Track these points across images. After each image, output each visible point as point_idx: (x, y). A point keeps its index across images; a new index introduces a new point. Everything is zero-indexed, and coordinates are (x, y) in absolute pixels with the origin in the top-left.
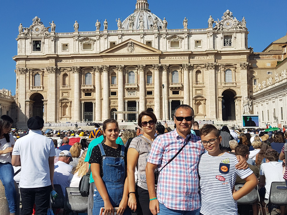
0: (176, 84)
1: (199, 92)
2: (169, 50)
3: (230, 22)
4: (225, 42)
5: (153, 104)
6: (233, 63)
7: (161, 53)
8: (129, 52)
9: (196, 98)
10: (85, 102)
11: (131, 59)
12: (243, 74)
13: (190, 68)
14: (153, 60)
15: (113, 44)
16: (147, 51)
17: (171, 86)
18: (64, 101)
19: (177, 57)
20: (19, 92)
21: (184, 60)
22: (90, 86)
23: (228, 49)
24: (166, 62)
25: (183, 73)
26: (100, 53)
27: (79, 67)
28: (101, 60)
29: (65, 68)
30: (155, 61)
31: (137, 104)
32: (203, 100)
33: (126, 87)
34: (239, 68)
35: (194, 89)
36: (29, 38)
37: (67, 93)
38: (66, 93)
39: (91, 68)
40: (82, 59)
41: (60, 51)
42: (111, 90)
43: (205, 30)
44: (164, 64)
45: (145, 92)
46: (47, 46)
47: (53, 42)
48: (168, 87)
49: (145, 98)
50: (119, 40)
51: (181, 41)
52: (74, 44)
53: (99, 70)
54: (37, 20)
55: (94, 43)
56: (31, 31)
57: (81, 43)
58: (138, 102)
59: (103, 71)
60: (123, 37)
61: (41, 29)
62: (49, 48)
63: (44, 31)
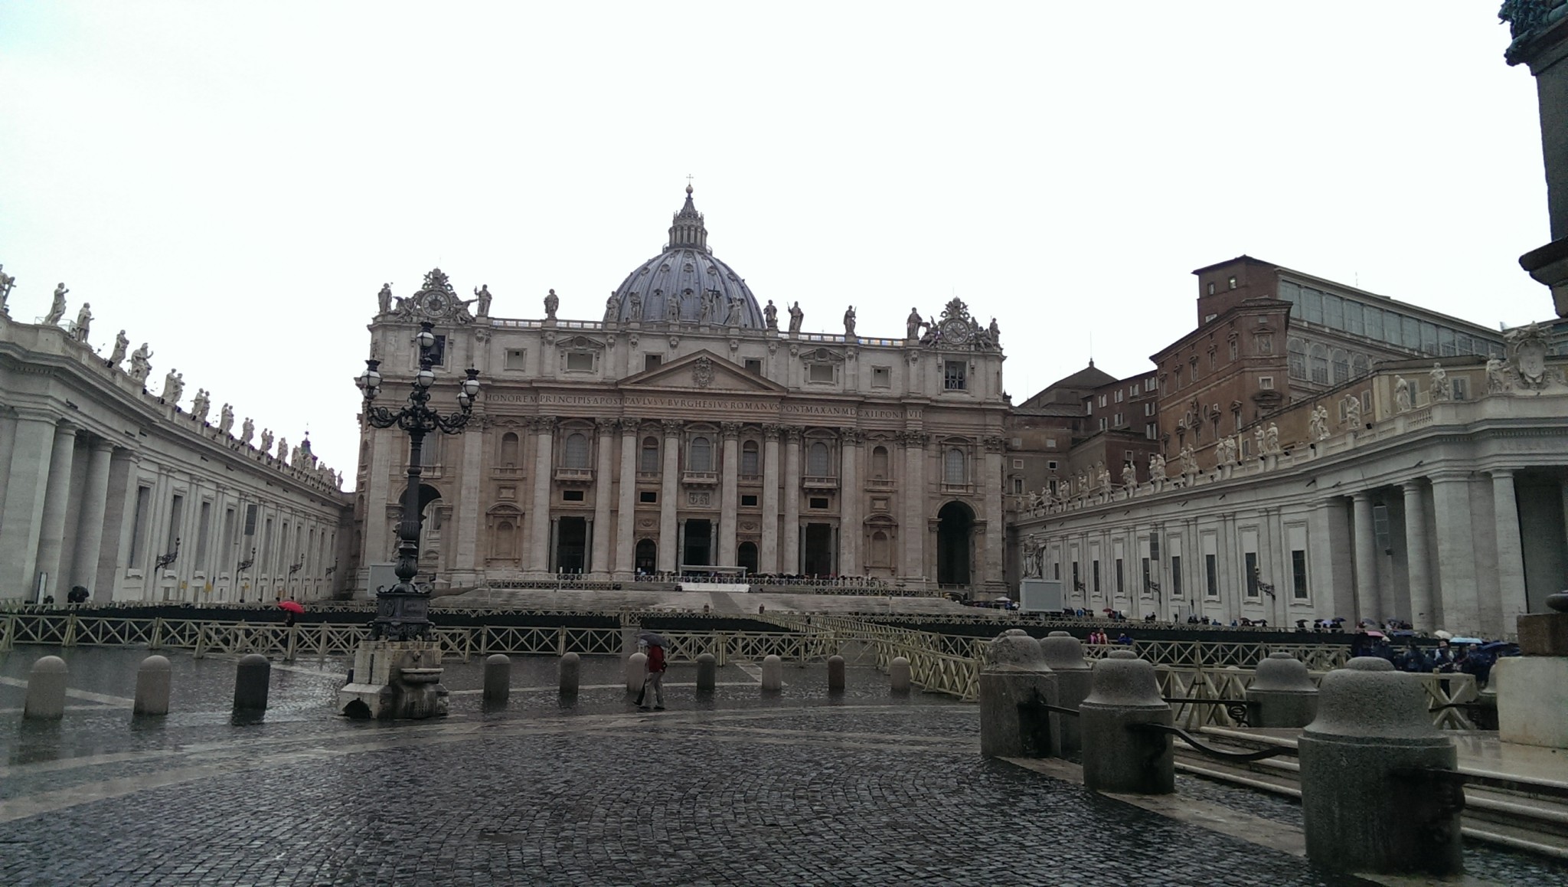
0: (820, 480)
1: (880, 505)
2: (806, 388)
3: (962, 327)
4: (946, 377)
5: (758, 532)
6: (968, 434)
7: (785, 394)
8: (697, 386)
9: (871, 520)
10: (561, 517)
11: (702, 405)
12: (994, 462)
13: (860, 437)
14: (764, 410)
15: (653, 360)
16: (746, 387)
17: (807, 484)
18: (502, 512)
19: (827, 409)
20: (370, 479)
21: (846, 420)
22: (584, 473)
23: (955, 396)
24: (801, 418)
25: (839, 449)
26: (617, 384)
27: (554, 419)
28: (618, 401)
29: (511, 419)
30: (768, 413)
31: (714, 530)
32: (890, 527)
33: (686, 479)
34: (981, 450)
35: (868, 496)
36: (410, 328)
37: (512, 491)
38: (510, 488)
39: (587, 422)
40: (562, 396)
41: (500, 370)
42: (642, 486)
43: (900, 343)
44: (792, 424)
45: (738, 497)
46: (463, 353)
47: (483, 344)
48: (801, 488)
49: (738, 514)
50: (671, 351)
51: (838, 366)
52: (541, 353)
53: (611, 429)
54: (437, 280)
55: (599, 354)
56: (418, 307)
57: (562, 352)
58: (717, 526)
59: (622, 432)
60: (682, 344)
61: (447, 305)
62: (468, 358)
63: (457, 311)
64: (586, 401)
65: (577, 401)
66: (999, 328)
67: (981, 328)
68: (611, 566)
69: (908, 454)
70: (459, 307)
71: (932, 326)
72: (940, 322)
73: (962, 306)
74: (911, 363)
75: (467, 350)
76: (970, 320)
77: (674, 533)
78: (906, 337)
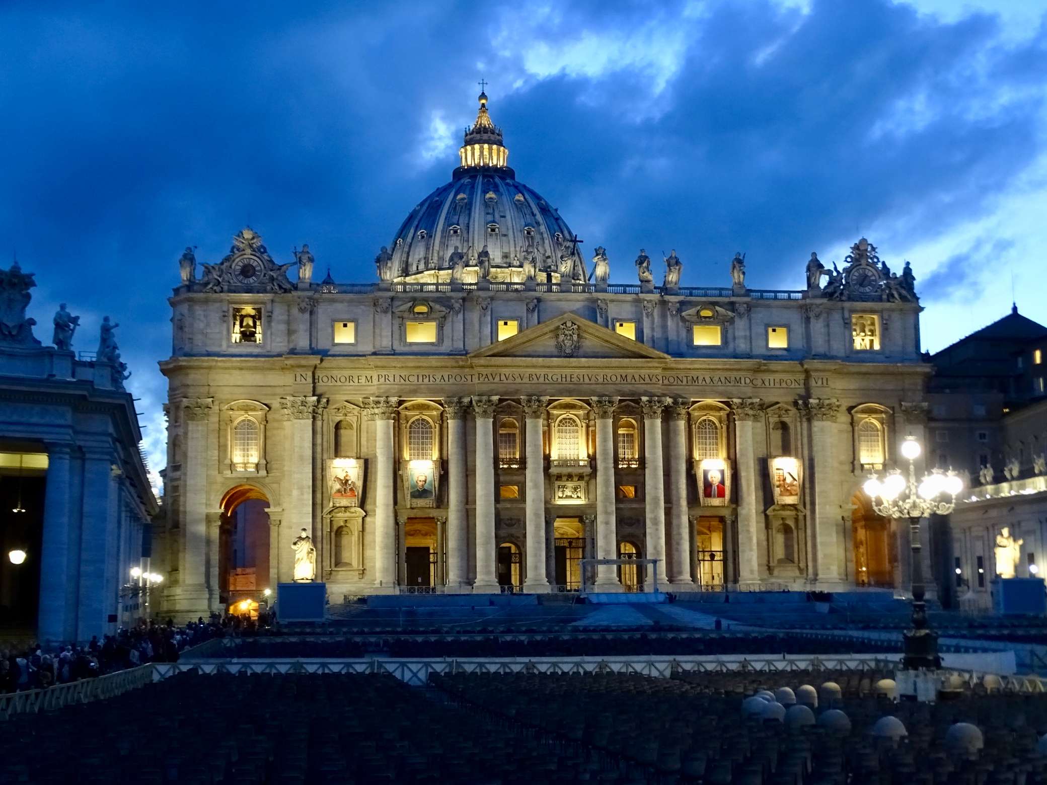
2: (689, 353)
5: (640, 529)
7: (667, 363)
8: (562, 356)
9: (774, 510)
11: (568, 379)
13: (756, 411)
14: (642, 382)
16: (620, 355)
18: (340, 514)
19: (716, 378)
21: (739, 391)
23: (867, 356)
24: (687, 390)
25: (732, 427)
26: (467, 358)
27: (395, 400)
28: (470, 378)
29: (344, 403)
31: (588, 526)
32: (796, 517)
40: (403, 374)
41: (327, 345)
42: (502, 479)
43: (800, 295)
44: (676, 397)
45: (616, 488)
46: (283, 327)
47: (306, 316)
49: (617, 509)
50: (530, 316)
52: (375, 324)
54: (249, 241)
55: (442, 322)
57: (399, 321)
58: (592, 523)
59: (474, 416)
60: (541, 306)
61: (261, 271)
62: (290, 332)
63: (275, 278)
64: (432, 379)
65: (420, 379)
66: (914, 274)
67: (894, 274)
68: (471, 575)
69: (815, 429)
70: (276, 272)
71: (835, 274)
72: (844, 269)
73: (869, 249)
74: (813, 320)
75: (288, 323)
76: (880, 266)
78: (805, 288)
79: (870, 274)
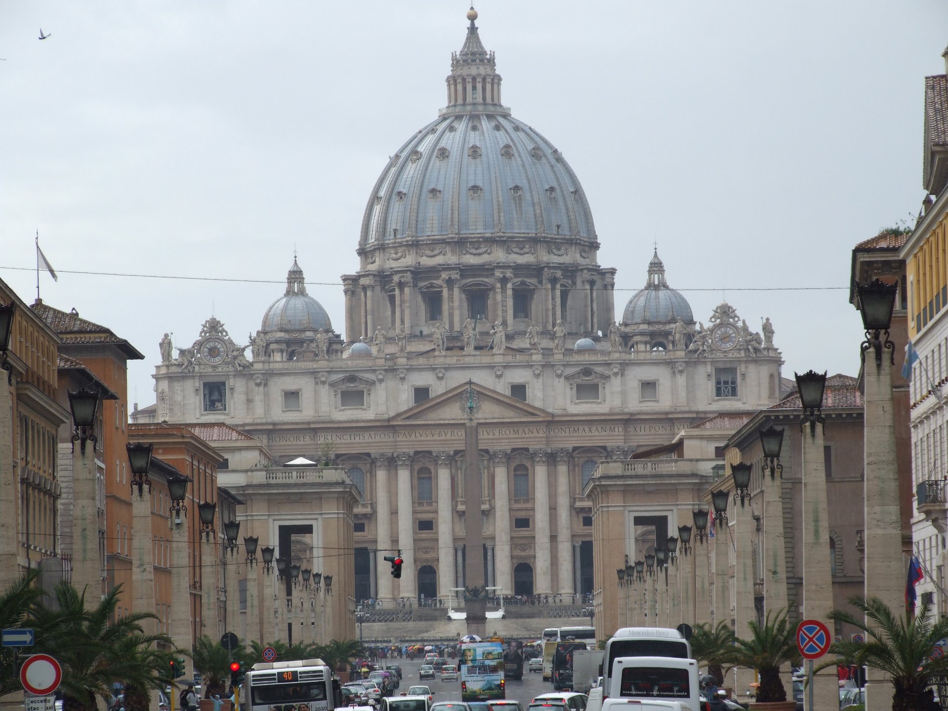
2: (572, 408)
4: (718, 383)
5: (531, 553)
7: (550, 419)
13: (628, 454)
14: (531, 435)
15: (421, 393)
16: (514, 414)
17: (578, 504)
19: (594, 429)
21: (613, 438)
22: (364, 506)
23: (726, 404)
24: (568, 440)
26: (389, 420)
28: (391, 435)
30: (535, 438)
31: (489, 552)
33: (460, 508)
39: (364, 457)
40: (338, 434)
41: (279, 414)
42: (419, 516)
44: (562, 446)
45: (511, 521)
46: (243, 397)
47: (261, 389)
48: (572, 507)
49: (512, 538)
50: (439, 382)
51: (604, 384)
52: (316, 393)
53: (386, 463)
54: (214, 327)
55: (369, 390)
56: (199, 355)
57: (335, 391)
58: (493, 550)
59: (396, 466)
60: (449, 374)
61: (224, 351)
62: (249, 401)
63: (235, 358)
64: (361, 437)
65: (353, 437)
67: (752, 331)
70: (235, 353)
72: (709, 328)
73: (730, 310)
74: (678, 376)
75: (247, 394)
76: (740, 324)
77: (451, 559)
79: (731, 331)
